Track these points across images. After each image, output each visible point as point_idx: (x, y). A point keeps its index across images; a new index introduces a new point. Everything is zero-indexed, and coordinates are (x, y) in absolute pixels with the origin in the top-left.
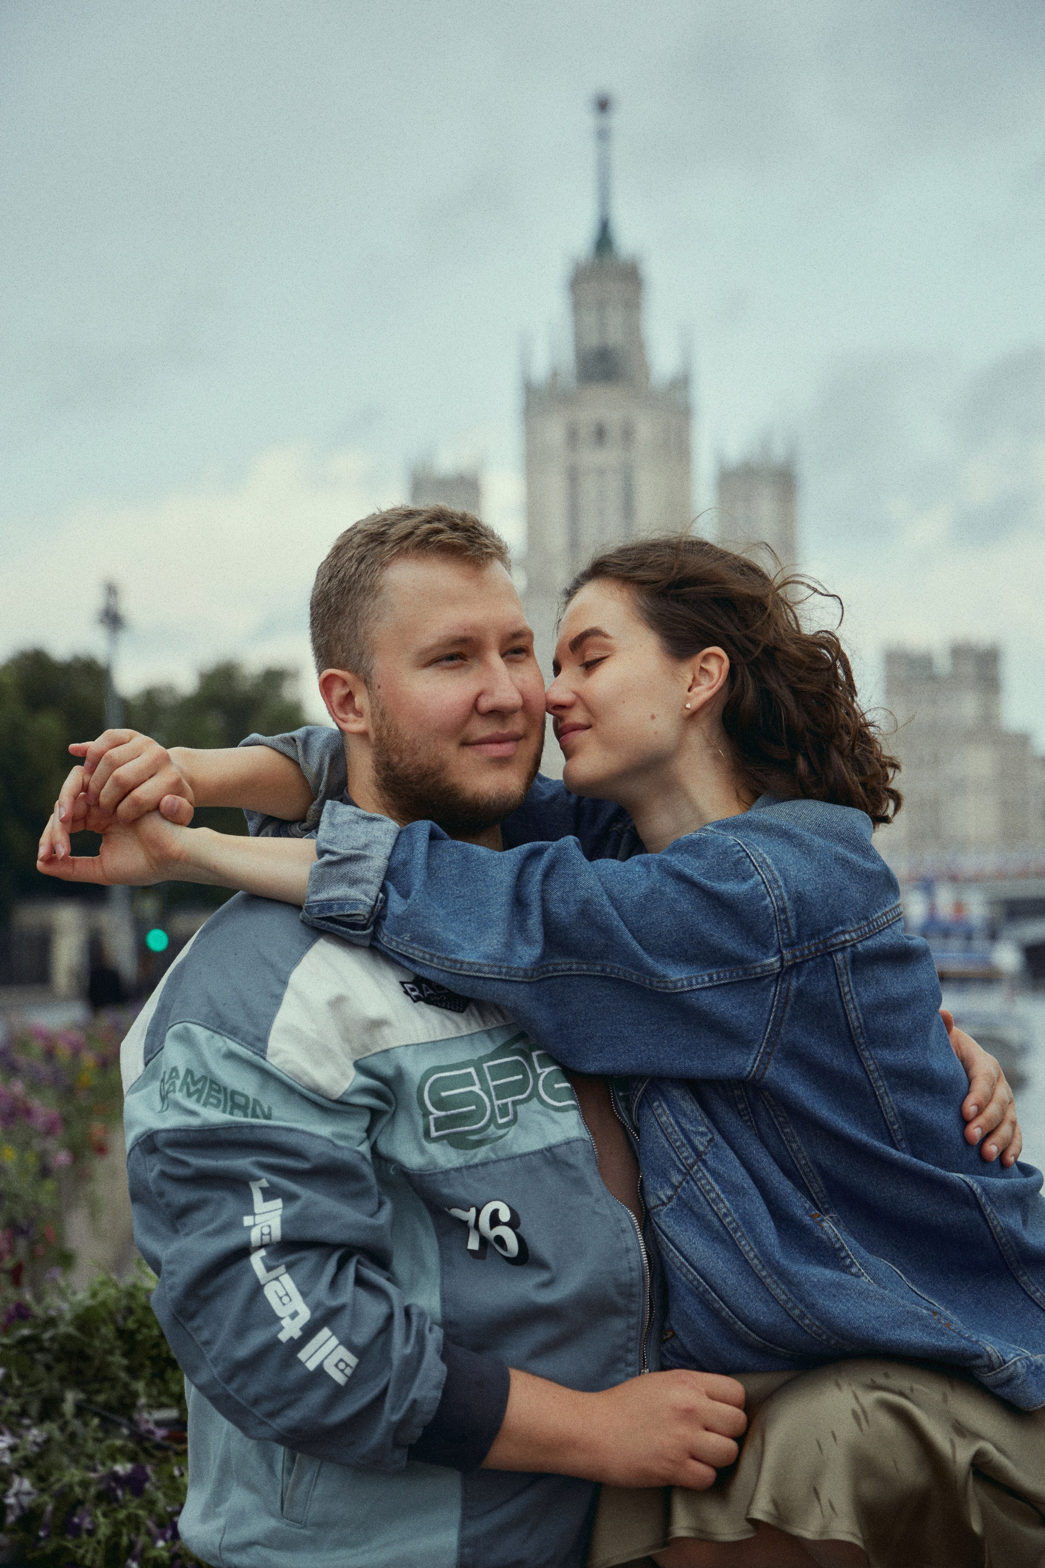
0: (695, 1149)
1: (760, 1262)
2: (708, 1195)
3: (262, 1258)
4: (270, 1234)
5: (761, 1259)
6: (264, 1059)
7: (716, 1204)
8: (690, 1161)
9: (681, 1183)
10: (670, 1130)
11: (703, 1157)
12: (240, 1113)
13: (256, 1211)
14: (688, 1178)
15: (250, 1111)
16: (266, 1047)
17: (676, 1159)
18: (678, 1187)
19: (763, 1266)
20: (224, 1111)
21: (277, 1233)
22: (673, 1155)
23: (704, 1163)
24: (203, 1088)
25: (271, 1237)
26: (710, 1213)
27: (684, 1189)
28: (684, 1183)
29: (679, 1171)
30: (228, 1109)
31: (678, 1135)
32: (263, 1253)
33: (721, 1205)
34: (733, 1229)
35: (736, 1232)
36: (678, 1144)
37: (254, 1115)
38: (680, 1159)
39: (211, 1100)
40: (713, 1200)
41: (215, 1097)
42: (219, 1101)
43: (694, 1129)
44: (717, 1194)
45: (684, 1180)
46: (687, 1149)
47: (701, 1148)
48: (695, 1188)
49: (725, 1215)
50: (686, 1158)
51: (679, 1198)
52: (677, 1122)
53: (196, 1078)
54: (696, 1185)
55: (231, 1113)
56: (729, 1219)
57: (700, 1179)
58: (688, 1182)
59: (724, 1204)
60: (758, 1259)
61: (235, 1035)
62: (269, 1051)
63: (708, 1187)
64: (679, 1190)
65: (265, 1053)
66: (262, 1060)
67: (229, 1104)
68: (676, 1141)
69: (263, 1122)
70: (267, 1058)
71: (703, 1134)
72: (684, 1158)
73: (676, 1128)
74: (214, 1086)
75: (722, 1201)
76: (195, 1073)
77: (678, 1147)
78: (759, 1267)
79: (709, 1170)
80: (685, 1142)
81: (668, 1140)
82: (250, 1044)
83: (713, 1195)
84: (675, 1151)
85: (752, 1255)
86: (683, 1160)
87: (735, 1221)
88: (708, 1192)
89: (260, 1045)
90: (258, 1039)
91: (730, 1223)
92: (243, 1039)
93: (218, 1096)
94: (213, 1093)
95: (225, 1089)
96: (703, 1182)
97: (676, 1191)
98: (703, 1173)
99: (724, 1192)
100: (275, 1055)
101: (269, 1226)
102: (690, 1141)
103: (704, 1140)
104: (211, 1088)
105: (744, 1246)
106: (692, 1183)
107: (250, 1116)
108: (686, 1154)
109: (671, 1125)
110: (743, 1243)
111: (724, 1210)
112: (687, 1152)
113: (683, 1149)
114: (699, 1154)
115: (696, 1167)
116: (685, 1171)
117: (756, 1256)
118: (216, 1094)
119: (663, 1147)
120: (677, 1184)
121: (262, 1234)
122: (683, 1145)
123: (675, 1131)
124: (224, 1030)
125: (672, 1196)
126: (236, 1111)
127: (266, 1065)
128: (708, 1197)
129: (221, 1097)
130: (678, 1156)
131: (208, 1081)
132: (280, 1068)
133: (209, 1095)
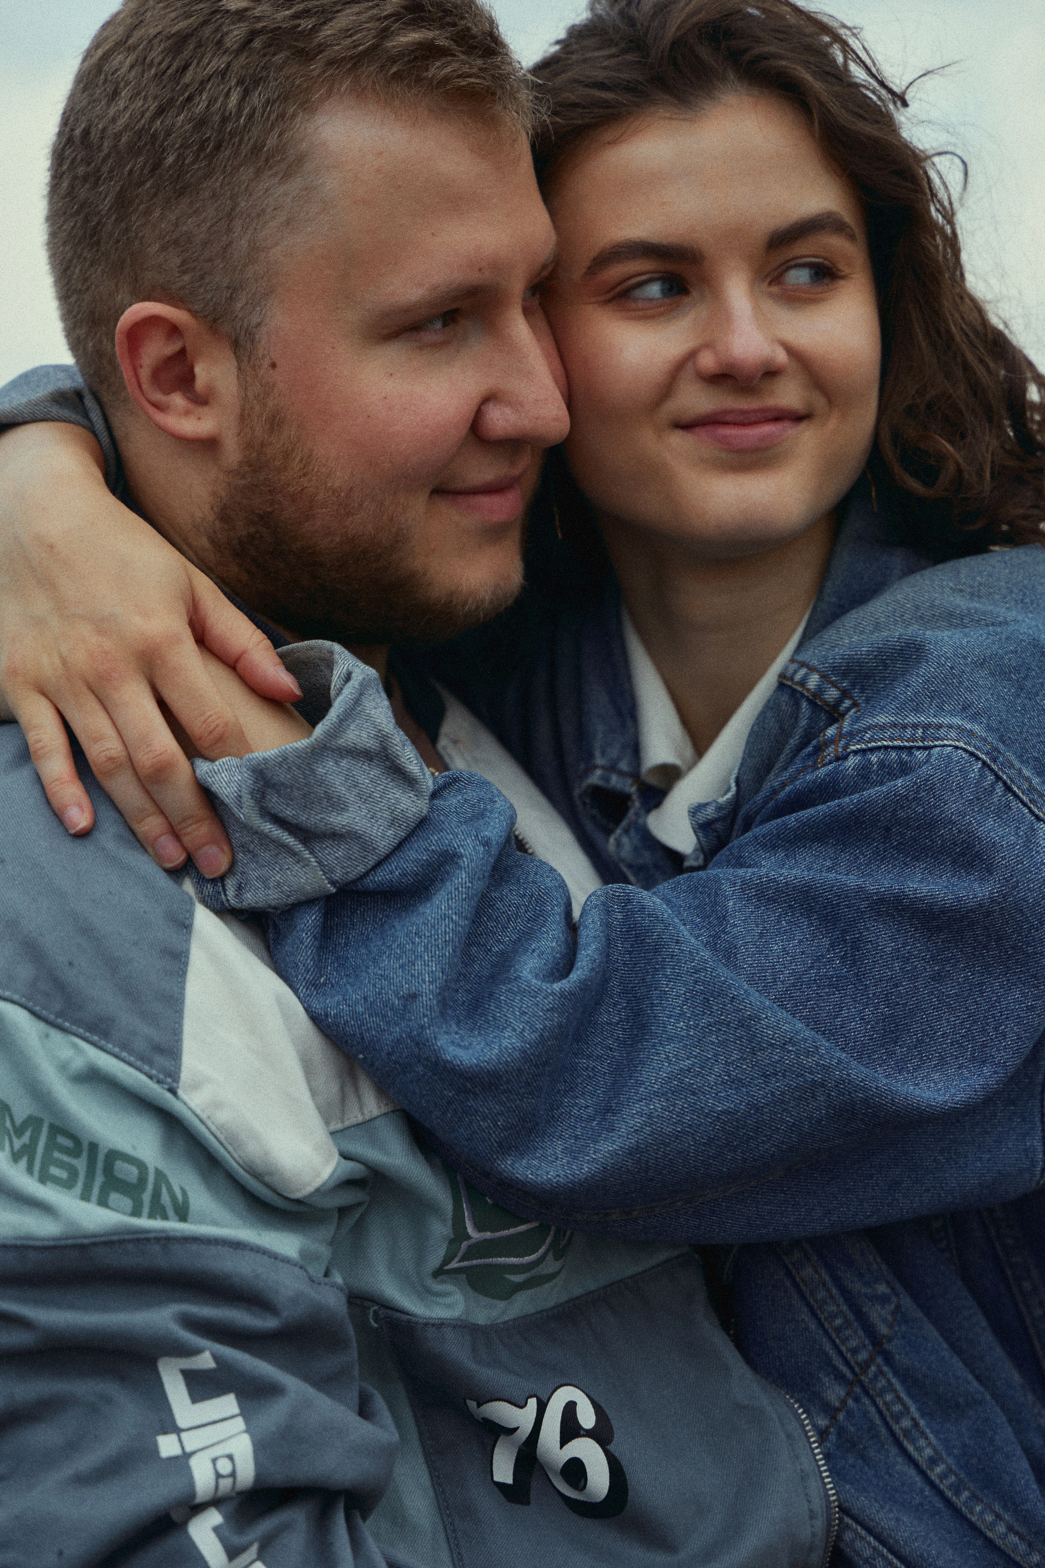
0: (870, 1331)
1: (1022, 1538)
2: (897, 1423)
3: (216, 1530)
4: (233, 1474)
5: (1022, 1530)
6: (173, 1091)
7: (913, 1441)
8: (863, 1356)
9: (844, 1402)
10: (821, 1294)
11: (886, 1346)
12: (127, 1203)
13: (181, 1423)
14: (857, 1389)
15: (147, 1197)
16: (178, 1067)
17: (832, 1352)
18: (838, 1410)
19: (1030, 1545)
20: (85, 1196)
21: (247, 1473)
22: (828, 1347)
23: (888, 1359)
24: (34, 1140)
25: (234, 1483)
26: (900, 1460)
27: (850, 1414)
28: (850, 1402)
29: (840, 1377)
30: (96, 1191)
31: (838, 1305)
32: (214, 1518)
33: (922, 1442)
34: (950, 1487)
35: (957, 1493)
36: (838, 1322)
37: (158, 1211)
38: (840, 1353)
39: (55, 1171)
40: (906, 1433)
41: (61, 1165)
42: (73, 1173)
43: (869, 1291)
44: (913, 1419)
45: (848, 1394)
46: (855, 1332)
47: (884, 1330)
48: (873, 1410)
49: (933, 1461)
50: (855, 1351)
51: (841, 1431)
52: (837, 1280)
53: (18, 1121)
54: (874, 1403)
55: (103, 1202)
56: (939, 1469)
57: (881, 1393)
58: (857, 1400)
59: (927, 1438)
60: (1017, 1533)
61: (106, 1035)
62: (185, 1075)
63: (897, 1408)
64: (841, 1416)
65: (176, 1079)
66: (169, 1096)
67: (99, 1179)
68: (833, 1316)
69: (173, 1225)
70: (180, 1092)
71: (884, 1300)
72: (848, 1350)
73: (834, 1291)
74: (61, 1140)
75: (923, 1433)
76: (15, 1110)
77: (838, 1330)
78: (1022, 1547)
79: (896, 1373)
80: (851, 1317)
81: (814, 1315)
82: (142, 1059)
83: (906, 1423)
84: (830, 1338)
85: (1001, 1528)
86: (849, 1356)
87: (951, 1470)
88: (897, 1418)
89: (159, 1060)
90: (159, 1049)
91: (943, 1476)
92: (124, 1047)
93: (74, 1162)
94: (57, 1154)
95: (93, 1147)
96: (889, 1397)
97: (834, 1418)
98: (889, 1381)
99: (923, 1415)
100: (196, 1086)
101: (230, 1457)
102: (859, 1314)
103: (886, 1311)
104: (52, 1145)
105: (982, 1513)
106: (866, 1400)
107: (146, 1210)
108: (853, 1343)
109: (824, 1284)
110: (978, 1509)
111: (928, 1452)
112: (855, 1338)
113: (848, 1332)
114: (876, 1340)
115: (873, 1368)
116: (849, 1375)
117: (1010, 1528)
118: (65, 1158)
119: (806, 1329)
120: (837, 1404)
121: (218, 1476)
122: (848, 1324)
123: (832, 1297)
124: (78, 1022)
125: (827, 1427)
126: (114, 1197)
127: (176, 1106)
128: (895, 1428)
129: (81, 1164)
130: (836, 1347)
131: (45, 1130)
132: (204, 1116)
133: (48, 1161)
